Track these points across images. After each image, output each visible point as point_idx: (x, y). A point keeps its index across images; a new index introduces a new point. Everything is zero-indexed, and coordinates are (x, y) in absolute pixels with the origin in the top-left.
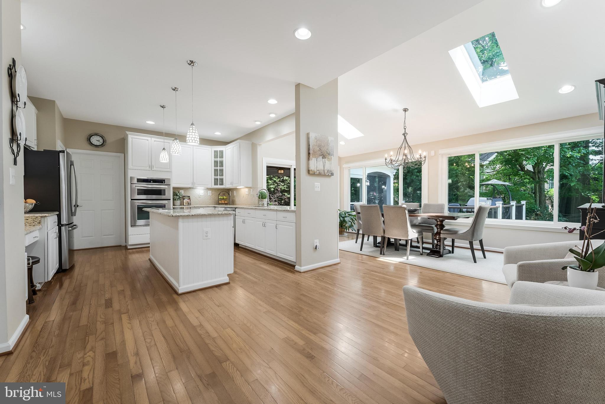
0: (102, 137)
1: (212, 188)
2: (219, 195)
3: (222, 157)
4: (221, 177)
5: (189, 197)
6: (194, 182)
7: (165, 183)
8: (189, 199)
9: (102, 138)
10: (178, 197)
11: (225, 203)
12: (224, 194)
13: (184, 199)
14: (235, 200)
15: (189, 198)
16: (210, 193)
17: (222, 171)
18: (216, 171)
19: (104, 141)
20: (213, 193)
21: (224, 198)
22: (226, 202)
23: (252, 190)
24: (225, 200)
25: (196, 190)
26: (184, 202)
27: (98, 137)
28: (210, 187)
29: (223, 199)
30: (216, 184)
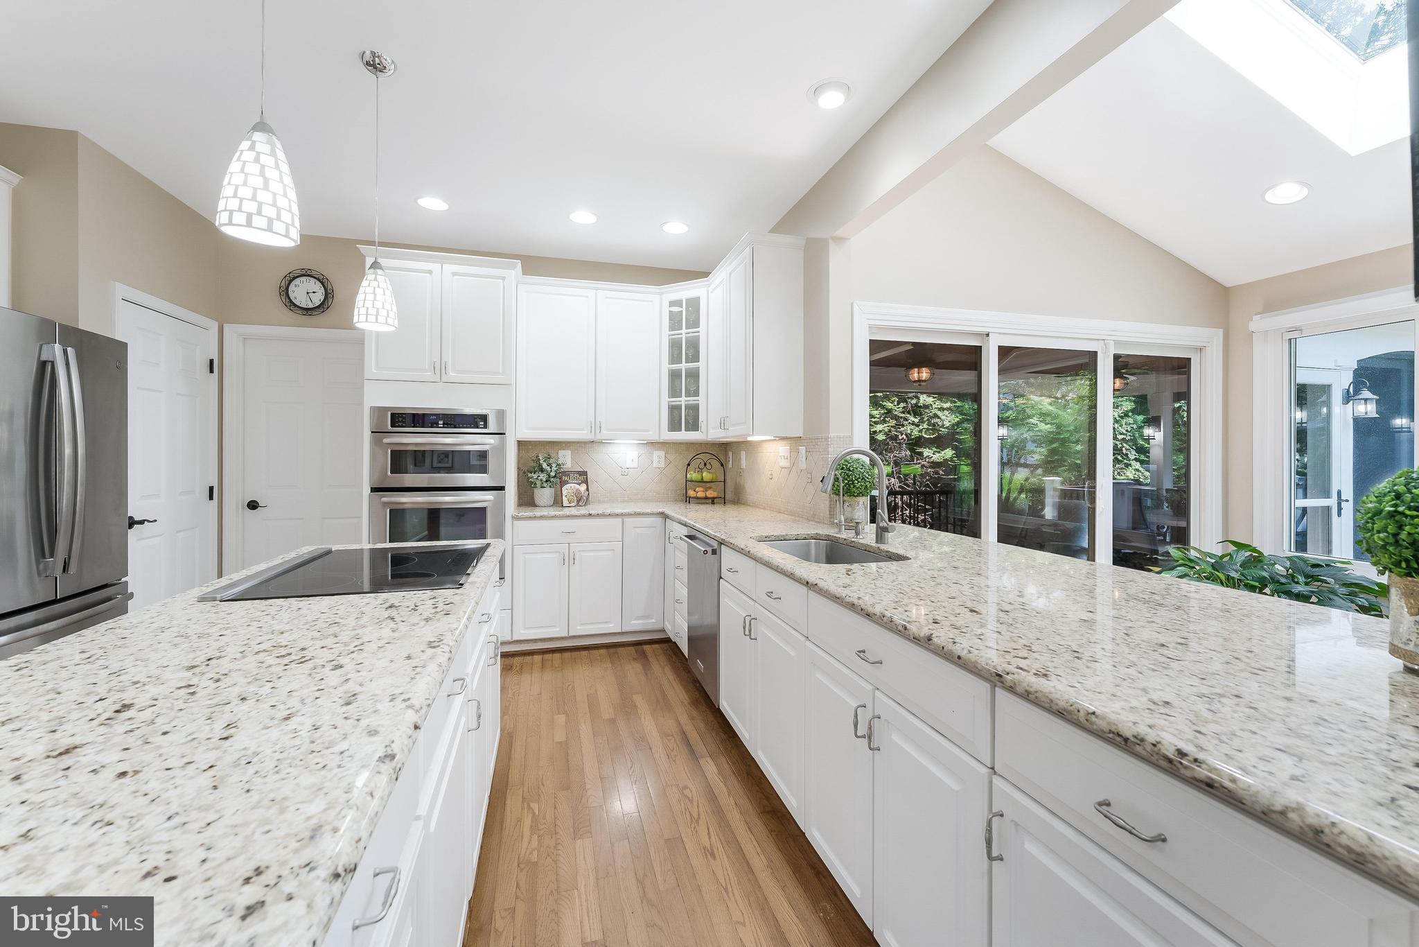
0: (322, 281)
1: (661, 441)
2: (689, 465)
3: (694, 323)
4: (692, 400)
5: (585, 473)
6: (597, 421)
7: (485, 427)
8: (582, 482)
9: (322, 283)
10: (543, 477)
11: (706, 498)
12: (705, 465)
13: (563, 483)
14: (744, 488)
15: (581, 478)
16: (658, 457)
17: (694, 375)
18: (674, 375)
19: (328, 295)
20: (671, 457)
21: (705, 480)
22: (710, 494)
23: (803, 449)
24: (708, 485)
25: (611, 449)
26: (564, 493)
27: (313, 280)
28: (654, 437)
29: (702, 481)
30: (674, 425)
